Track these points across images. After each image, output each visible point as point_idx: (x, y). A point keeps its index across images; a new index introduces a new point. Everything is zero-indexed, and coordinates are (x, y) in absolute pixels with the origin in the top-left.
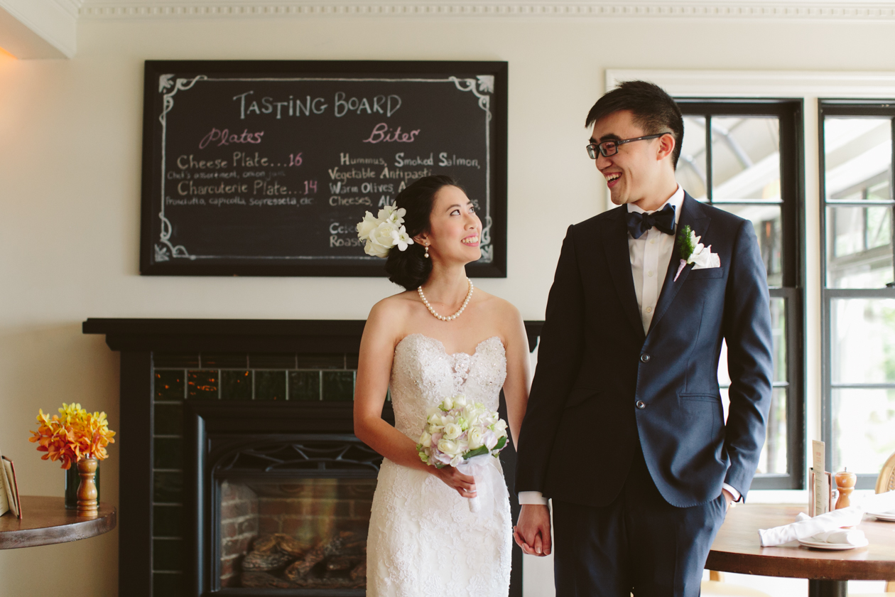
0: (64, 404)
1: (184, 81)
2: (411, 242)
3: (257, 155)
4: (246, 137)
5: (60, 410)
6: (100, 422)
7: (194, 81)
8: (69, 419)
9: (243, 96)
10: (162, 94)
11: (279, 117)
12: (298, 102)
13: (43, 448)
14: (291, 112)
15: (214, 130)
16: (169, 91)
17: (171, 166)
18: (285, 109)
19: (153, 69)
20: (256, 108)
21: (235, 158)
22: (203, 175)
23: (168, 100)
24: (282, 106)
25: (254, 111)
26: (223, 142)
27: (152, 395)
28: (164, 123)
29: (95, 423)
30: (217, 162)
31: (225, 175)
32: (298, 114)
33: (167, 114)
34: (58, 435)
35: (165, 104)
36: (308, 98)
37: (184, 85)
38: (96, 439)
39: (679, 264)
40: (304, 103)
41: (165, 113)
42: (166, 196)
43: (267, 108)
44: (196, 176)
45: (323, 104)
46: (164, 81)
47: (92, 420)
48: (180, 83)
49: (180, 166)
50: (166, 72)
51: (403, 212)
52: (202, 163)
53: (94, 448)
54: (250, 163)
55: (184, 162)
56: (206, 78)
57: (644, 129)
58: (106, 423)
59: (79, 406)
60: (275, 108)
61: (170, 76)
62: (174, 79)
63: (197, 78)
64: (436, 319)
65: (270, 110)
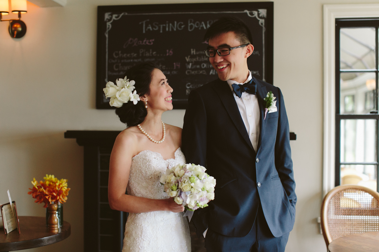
0: (47, 175)
1: (116, 15)
2: (139, 99)
3: (151, 50)
4: (146, 42)
5: (45, 178)
6: (64, 185)
7: (121, 15)
8: (47, 183)
9: (144, 22)
10: (106, 22)
11: (161, 32)
12: (171, 24)
13: (36, 197)
14: (167, 29)
15: (130, 39)
16: (109, 20)
17: (110, 57)
18: (164, 28)
19: (102, 10)
20: (150, 28)
21: (141, 52)
22: (125, 61)
23: (109, 24)
24: (163, 27)
25: (149, 29)
26: (135, 44)
27: (99, 167)
28: (107, 36)
29: (59, 185)
30: (132, 54)
31: (136, 60)
32: (170, 30)
33: (109, 32)
34: (40, 192)
35: (108, 27)
36: (176, 22)
37: (116, 17)
38: (60, 193)
39: (265, 111)
40: (173, 24)
41: (107, 31)
42: (108, 70)
43: (156, 28)
44: (122, 61)
45: (182, 25)
46: (107, 16)
47: (57, 184)
48: (114, 16)
49: (115, 56)
50: (108, 11)
51: (133, 82)
52: (125, 55)
53: (58, 198)
54: (148, 54)
55: (117, 54)
56: (126, 14)
58: (66, 185)
59: (53, 176)
60: (159, 28)
61: (109, 13)
62: (112, 15)
63: (122, 14)
64: (152, 143)
65: (157, 29)
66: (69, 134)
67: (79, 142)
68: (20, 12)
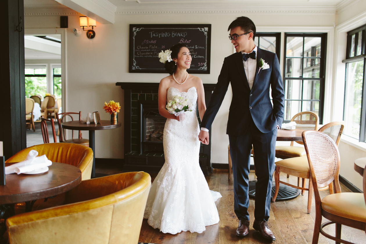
0: (110, 101)
1: (138, 29)
2: (172, 60)
3: (155, 46)
4: (152, 42)
5: (110, 102)
6: (118, 105)
7: (141, 29)
8: (111, 104)
9: (152, 32)
10: (134, 32)
11: (159, 37)
12: (164, 34)
13: (106, 110)
14: (162, 36)
15: (145, 40)
16: (135, 31)
17: (136, 48)
18: (161, 35)
19: (131, 26)
20: (154, 35)
21: (150, 47)
22: (143, 50)
23: (135, 33)
24: (160, 35)
25: (154, 36)
26: (147, 43)
27: (131, 99)
28: (134, 39)
29: (117, 105)
30: (146, 47)
31: (148, 50)
32: (164, 36)
33: (135, 37)
34: (109, 107)
35: (134, 34)
36: (166, 33)
37: (138, 30)
38: (117, 108)
39: (259, 69)
40: (165, 34)
41: (134, 36)
42: (135, 55)
43: (157, 35)
44: (141, 51)
45: (169, 34)
46: (134, 29)
47: (116, 104)
48: (137, 29)
49: (138, 48)
50: (134, 27)
51: (171, 52)
52: (142, 48)
53: (116, 110)
54: (153, 48)
55: (139, 47)
56: (143, 28)
57: (244, 31)
58: (119, 105)
59: (113, 101)
60: (159, 35)
61: (135, 28)
62: (136, 29)
63: (141, 28)
64: (177, 84)
65: (158, 36)
66: (118, 84)
67: (122, 88)
68: (93, 26)
